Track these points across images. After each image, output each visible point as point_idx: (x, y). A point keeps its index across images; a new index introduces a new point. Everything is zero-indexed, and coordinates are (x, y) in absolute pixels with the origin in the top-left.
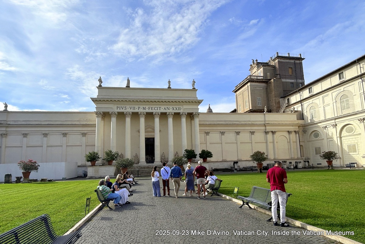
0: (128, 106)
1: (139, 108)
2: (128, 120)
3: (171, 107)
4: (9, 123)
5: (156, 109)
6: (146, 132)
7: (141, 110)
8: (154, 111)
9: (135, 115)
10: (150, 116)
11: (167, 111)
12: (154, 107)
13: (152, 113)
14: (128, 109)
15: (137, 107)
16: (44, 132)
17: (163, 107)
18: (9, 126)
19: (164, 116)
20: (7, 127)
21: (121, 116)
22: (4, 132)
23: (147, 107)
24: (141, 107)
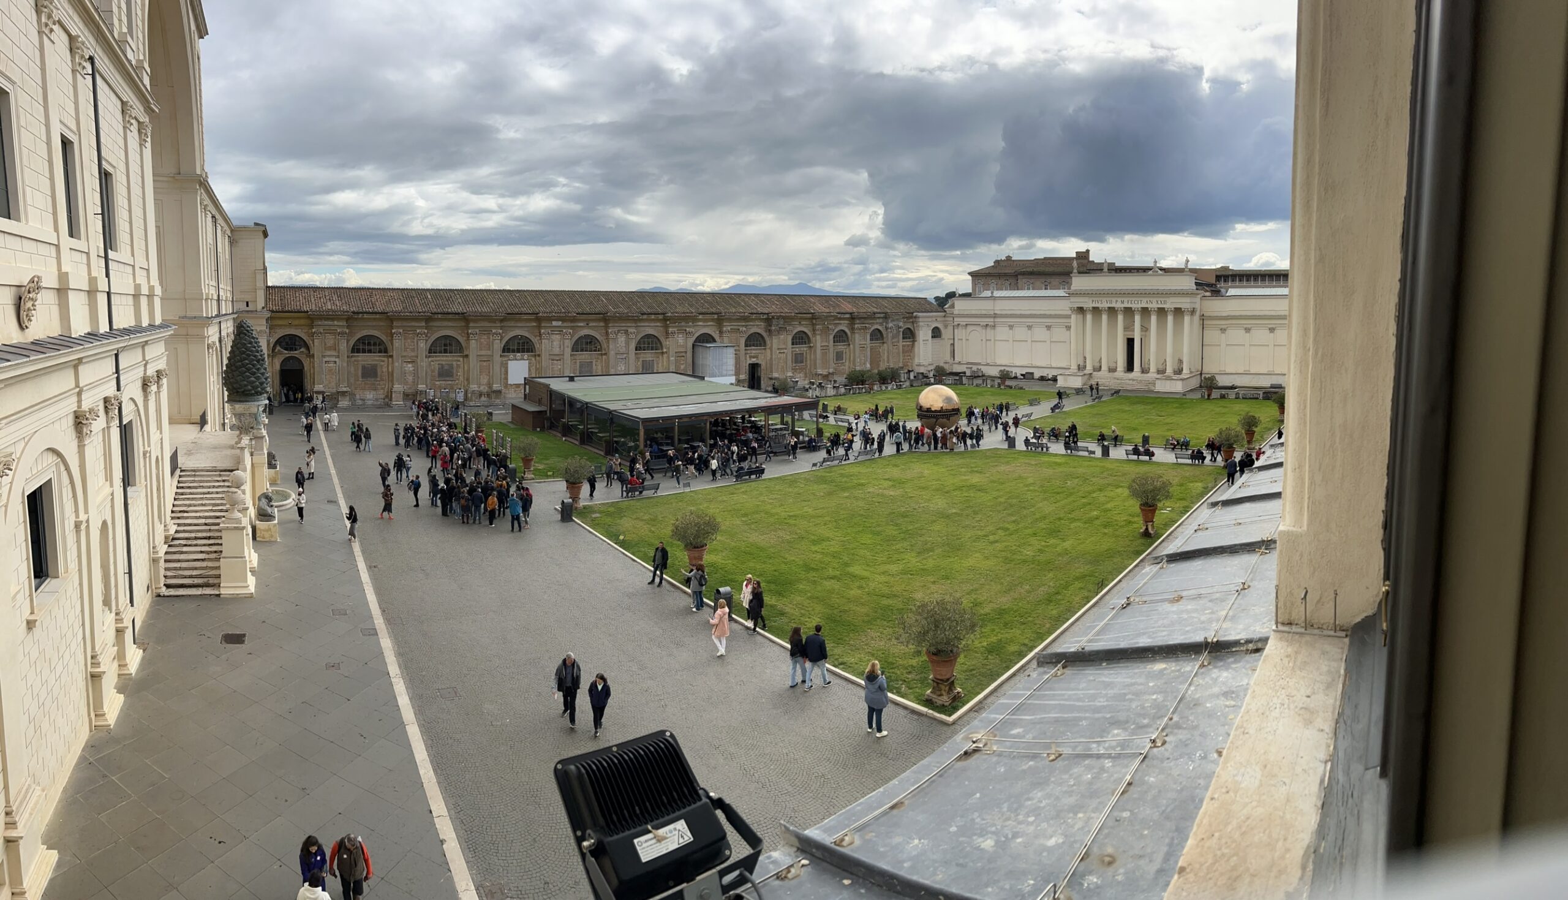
0: (1104, 300)
1: (1117, 301)
2: (1104, 317)
3: (1154, 300)
4: (996, 312)
5: (1136, 302)
6: (1124, 331)
7: (1118, 305)
8: (1133, 306)
9: (1112, 311)
10: (1129, 312)
11: (1149, 306)
12: (1134, 299)
13: (1131, 308)
14: (1104, 304)
15: (1114, 300)
16: (1028, 324)
17: (1145, 300)
18: (995, 316)
19: (1145, 311)
20: (995, 317)
21: (1096, 311)
22: (992, 324)
23: (1126, 300)
24: (1119, 300)
